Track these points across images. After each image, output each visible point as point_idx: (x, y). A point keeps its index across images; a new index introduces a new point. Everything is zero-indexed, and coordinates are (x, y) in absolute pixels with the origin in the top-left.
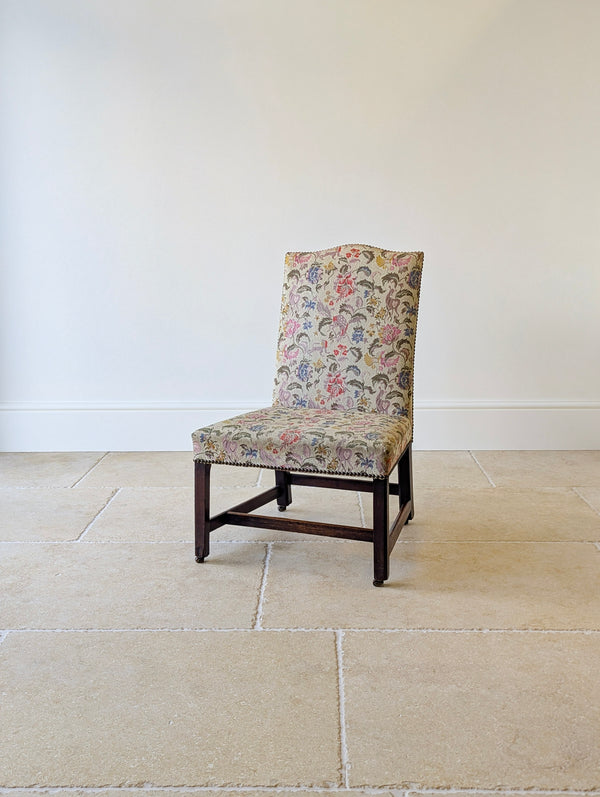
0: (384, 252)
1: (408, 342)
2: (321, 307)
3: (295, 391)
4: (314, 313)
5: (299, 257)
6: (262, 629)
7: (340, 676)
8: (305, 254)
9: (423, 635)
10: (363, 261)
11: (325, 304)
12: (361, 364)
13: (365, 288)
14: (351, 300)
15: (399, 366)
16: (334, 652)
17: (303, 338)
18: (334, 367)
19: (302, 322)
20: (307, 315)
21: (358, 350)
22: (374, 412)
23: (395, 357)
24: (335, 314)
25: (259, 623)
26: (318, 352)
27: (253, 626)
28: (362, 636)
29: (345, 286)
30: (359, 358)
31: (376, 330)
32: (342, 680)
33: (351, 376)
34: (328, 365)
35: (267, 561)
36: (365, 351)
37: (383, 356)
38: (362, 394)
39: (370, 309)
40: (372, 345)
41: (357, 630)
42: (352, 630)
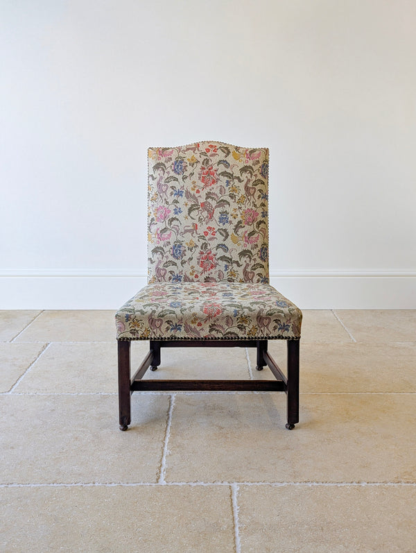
0: (237, 149)
1: (264, 223)
2: (188, 195)
3: (171, 268)
4: (182, 200)
5: (162, 151)
6: (166, 483)
7: (237, 535)
8: (169, 148)
9: (309, 488)
10: (221, 155)
11: (192, 192)
12: (229, 243)
13: (226, 178)
14: (215, 189)
15: (260, 242)
16: (230, 509)
17: (174, 223)
18: (205, 246)
19: (172, 207)
20: (176, 202)
21: (225, 230)
22: (241, 281)
23: (256, 235)
24: (201, 200)
25: (163, 476)
26: (190, 234)
27: (157, 480)
28: (255, 490)
29: (208, 176)
30: (226, 237)
31: (239, 213)
33: (220, 253)
34: (200, 244)
36: (231, 231)
37: (247, 235)
38: (230, 267)
39: (232, 196)
40: (237, 226)
41: (250, 484)
42: (246, 483)
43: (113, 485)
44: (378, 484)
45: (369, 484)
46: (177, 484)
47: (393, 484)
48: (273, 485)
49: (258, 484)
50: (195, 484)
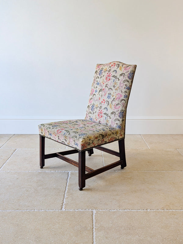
1: (125, 100)
2: (100, 85)
3: (90, 115)
4: (98, 87)
5: (99, 66)
6: (64, 210)
7: (94, 232)
9: (125, 212)
10: (115, 68)
11: (102, 84)
12: (108, 107)
13: (114, 78)
14: (109, 83)
15: (120, 109)
16: (91, 221)
17: (94, 96)
18: (101, 107)
19: (95, 90)
20: (97, 87)
23: (119, 106)
24: (104, 87)
25: (64, 207)
26: (97, 101)
27: (61, 208)
28: (103, 213)
29: (108, 77)
30: (108, 105)
31: (115, 95)
32: (94, 234)
33: (105, 111)
34: (99, 106)
35: (68, 180)
36: (110, 103)
37: (115, 105)
38: (107, 118)
39: (114, 87)
40: (113, 100)
41: (100, 210)
42: (99, 210)
43: (42, 211)
44: (154, 210)
45: (151, 210)
46: (69, 210)
47: (161, 210)
48: (111, 210)
49: (104, 210)
50: (77, 210)
